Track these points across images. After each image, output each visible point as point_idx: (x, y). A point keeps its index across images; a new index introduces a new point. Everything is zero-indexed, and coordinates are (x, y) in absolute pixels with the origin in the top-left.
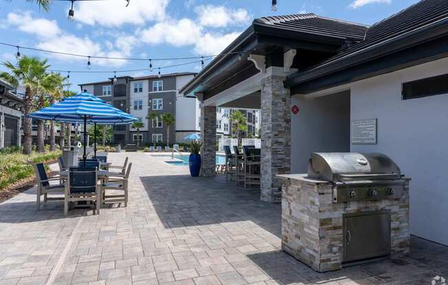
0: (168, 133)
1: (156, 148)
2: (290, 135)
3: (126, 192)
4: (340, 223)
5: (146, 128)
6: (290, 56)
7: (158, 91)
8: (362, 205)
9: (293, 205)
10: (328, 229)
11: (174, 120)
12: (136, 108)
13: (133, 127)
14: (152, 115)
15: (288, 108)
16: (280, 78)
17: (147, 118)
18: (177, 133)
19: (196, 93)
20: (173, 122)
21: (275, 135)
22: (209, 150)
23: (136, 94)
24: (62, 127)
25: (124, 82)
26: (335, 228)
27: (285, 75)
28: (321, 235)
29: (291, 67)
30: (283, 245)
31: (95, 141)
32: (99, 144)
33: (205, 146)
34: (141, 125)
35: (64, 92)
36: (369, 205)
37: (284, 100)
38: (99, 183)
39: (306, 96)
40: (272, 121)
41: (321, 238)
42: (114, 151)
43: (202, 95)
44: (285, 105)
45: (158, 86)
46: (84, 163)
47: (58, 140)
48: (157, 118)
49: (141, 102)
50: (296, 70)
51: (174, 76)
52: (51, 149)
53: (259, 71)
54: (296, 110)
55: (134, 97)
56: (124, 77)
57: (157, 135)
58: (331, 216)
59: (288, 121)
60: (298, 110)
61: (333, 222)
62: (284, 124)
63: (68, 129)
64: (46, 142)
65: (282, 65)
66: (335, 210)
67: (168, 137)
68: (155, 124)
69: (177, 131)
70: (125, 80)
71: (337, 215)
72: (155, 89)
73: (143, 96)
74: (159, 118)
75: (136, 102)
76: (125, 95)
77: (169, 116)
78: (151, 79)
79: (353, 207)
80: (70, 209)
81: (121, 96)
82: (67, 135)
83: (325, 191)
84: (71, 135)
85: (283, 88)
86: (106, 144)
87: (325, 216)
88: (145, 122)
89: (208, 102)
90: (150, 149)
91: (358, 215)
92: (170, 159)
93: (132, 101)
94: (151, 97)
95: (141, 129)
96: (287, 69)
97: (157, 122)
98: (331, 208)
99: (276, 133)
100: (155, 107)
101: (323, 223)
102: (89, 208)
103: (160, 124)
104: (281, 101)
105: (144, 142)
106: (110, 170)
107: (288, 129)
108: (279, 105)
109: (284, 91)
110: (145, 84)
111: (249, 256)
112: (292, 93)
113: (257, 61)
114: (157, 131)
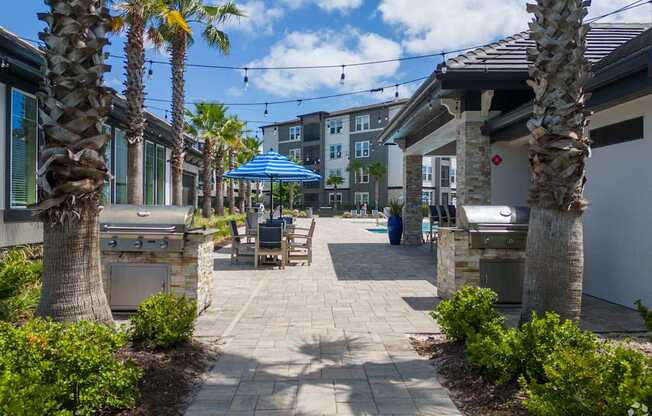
0: (377, 191)
1: (358, 213)
2: (490, 189)
3: (310, 252)
4: (477, 266)
5: (346, 185)
6: (487, 97)
7: (363, 131)
8: (502, 253)
9: (443, 252)
10: (463, 271)
11: (385, 171)
12: (332, 156)
13: (329, 183)
14: (354, 166)
15: (488, 157)
16: (476, 123)
17: (348, 170)
18: (390, 191)
19: (395, 139)
20: (383, 175)
21: (470, 190)
22: (413, 212)
23: (334, 136)
24: (242, 185)
25: (316, 119)
26: (472, 271)
27: (482, 120)
28: (458, 275)
29: (490, 110)
30: (438, 291)
31: (280, 202)
32: (286, 207)
33: (408, 206)
34: (340, 180)
35: (244, 141)
36: (509, 253)
37: (482, 149)
38: (284, 239)
39: (511, 143)
40: (466, 174)
41: (456, 278)
42: (304, 217)
43: (404, 141)
44: (483, 155)
45: (362, 124)
46: (270, 222)
47: (238, 201)
48: (361, 169)
49: (339, 148)
50: (498, 112)
51: (386, 107)
52: (230, 212)
53: (453, 117)
54: (497, 160)
55: (331, 140)
56: (316, 114)
57: (362, 194)
58: (467, 260)
59: (487, 174)
60: (501, 160)
61: (470, 265)
62: (481, 178)
63: (248, 187)
64: (227, 204)
65: (479, 109)
66: (471, 254)
67: (377, 196)
68: (359, 178)
69: (390, 188)
70: (318, 116)
71: (475, 259)
72: (359, 128)
73: (342, 139)
74: (364, 169)
75: (332, 148)
76: (318, 138)
77: (379, 165)
78: (353, 114)
79: (491, 254)
80: (259, 265)
81: (313, 139)
82: (248, 195)
83: (461, 238)
84: (252, 195)
85: (481, 136)
86: (294, 207)
87: (462, 259)
88: (345, 175)
89: (412, 150)
90: (351, 214)
91: (495, 261)
92: (374, 226)
93: (328, 148)
94: (353, 139)
95: (339, 186)
96: (484, 112)
97: (362, 176)
98: (467, 253)
99: (472, 188)
100: (359, 153)
101: (458, 265)
102: (275, 265)
103: (365, 179)
104: (477, 150)
105: (343, 205)
106: (296, 232)
107: (488, 183)
108: (476, 155)
109: (482, 139)
110: (346, 122)
111: (404, 298)
112: (492, 141)
113: (450, 105)
114: (361, 188)
